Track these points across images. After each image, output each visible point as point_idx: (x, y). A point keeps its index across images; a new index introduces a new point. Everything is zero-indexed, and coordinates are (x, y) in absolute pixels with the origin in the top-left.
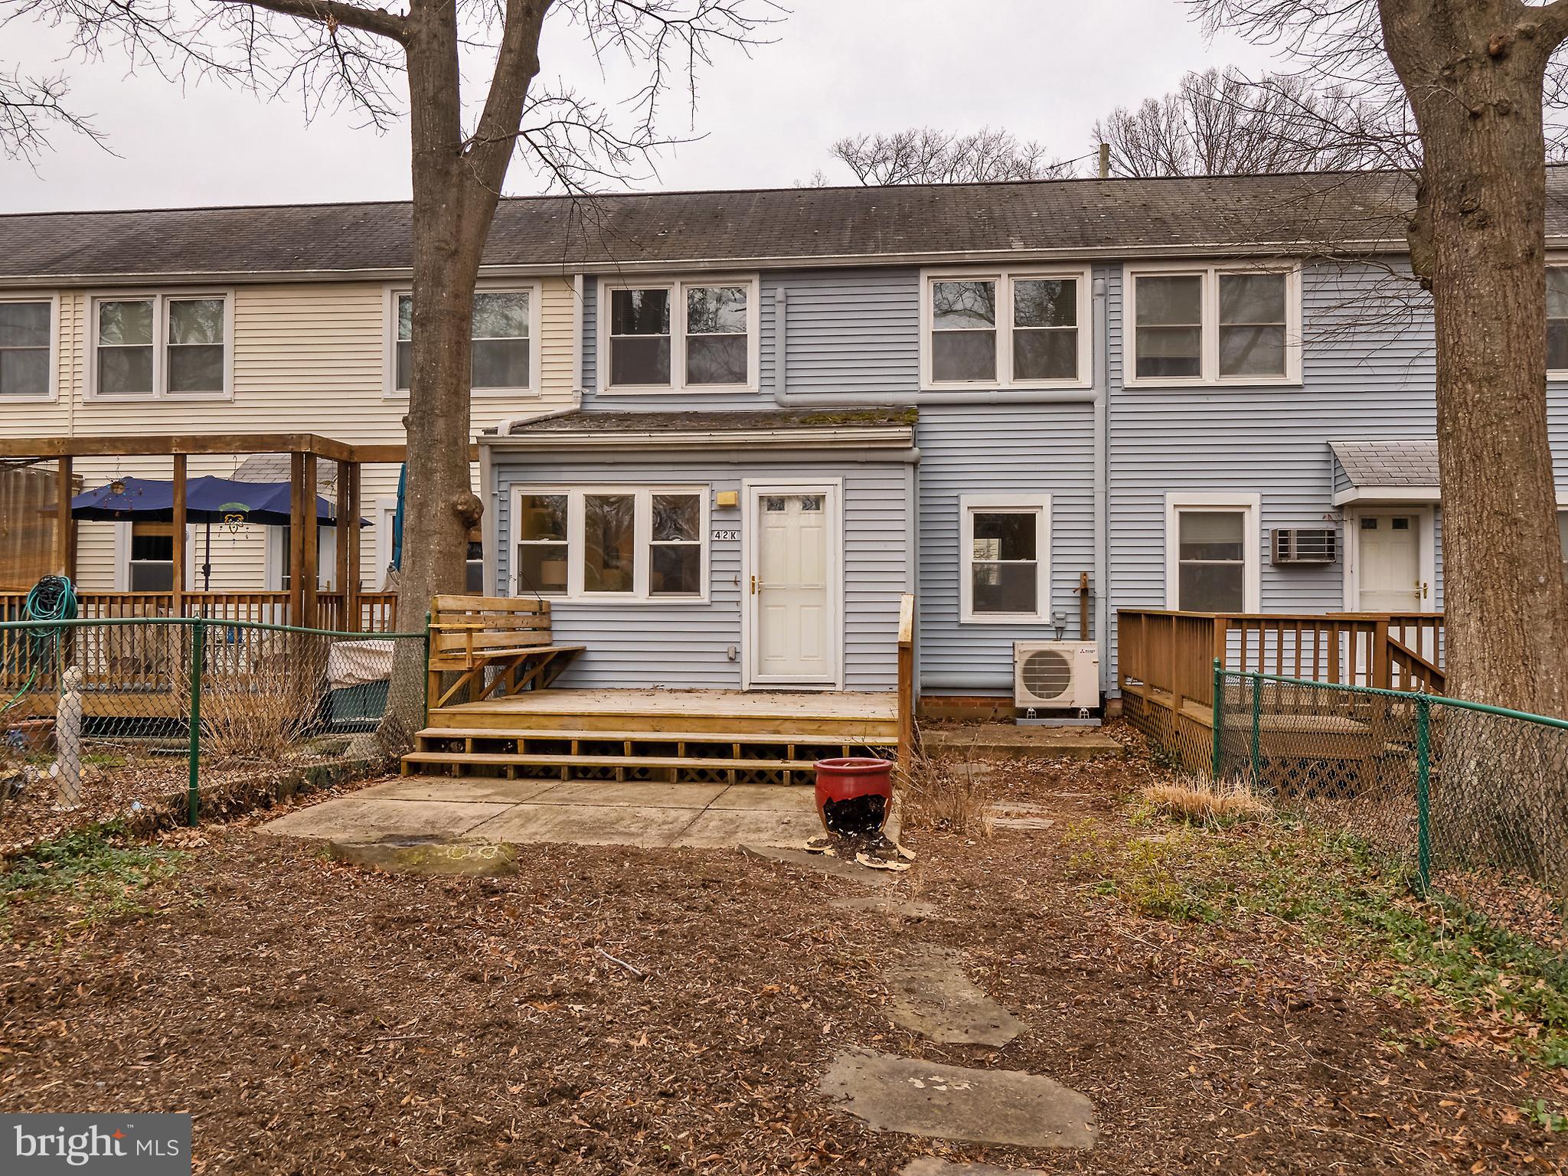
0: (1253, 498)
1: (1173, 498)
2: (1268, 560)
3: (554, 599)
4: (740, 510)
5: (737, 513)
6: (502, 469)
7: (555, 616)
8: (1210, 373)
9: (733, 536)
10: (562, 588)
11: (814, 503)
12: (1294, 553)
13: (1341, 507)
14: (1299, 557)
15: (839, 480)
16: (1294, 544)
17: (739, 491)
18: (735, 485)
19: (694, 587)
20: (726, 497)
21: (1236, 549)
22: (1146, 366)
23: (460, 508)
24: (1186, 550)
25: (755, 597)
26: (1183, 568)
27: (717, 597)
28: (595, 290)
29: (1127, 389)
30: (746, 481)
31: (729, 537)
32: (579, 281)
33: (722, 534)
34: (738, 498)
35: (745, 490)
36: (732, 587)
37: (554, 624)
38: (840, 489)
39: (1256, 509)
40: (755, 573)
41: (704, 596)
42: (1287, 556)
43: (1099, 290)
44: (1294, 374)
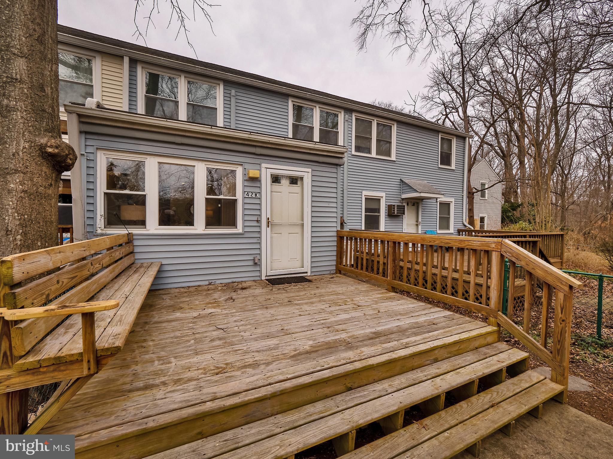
0: (383, 194)
1: (365, 193)
2: (387, 214)
3: (136, 231)
4: (260, 181)
5: (259, 183)
6: (88, 137)
7: (136, 243)
8: (374, 154)
9: (256, 195)
10: (142, 223)
11: (294, 181)
12: (396, 213)
13: (403, 199)
14: (397, 213)
15: (310, 170)
16: (396, 208)
17: (260, 170)
18: (257, 167)
19: (233, 223)
20: (253, 173)
21: (378, 210)
22: (358, 149)
23: (50, 150)
24: (367, 210)
25: (269, 229)
26: (365, 215)
27: (247, 229)
28: (136, 68)
29: (353, 155)
30: (264, 165)
31: (254, 196)
32: (126, 60)
33: (250, 194)
34: (260, 175)
35: (263, 170)
36: (255, 224)
37: (135, 248)
38: (310, 174)
39: (384, 198)
40: (269, 216)
41: (239, 229)
42: (394, 213)
43: (346, 119)
44: (393, 158)
